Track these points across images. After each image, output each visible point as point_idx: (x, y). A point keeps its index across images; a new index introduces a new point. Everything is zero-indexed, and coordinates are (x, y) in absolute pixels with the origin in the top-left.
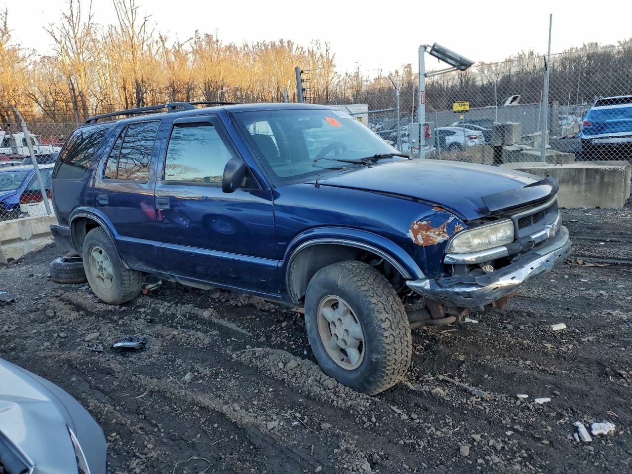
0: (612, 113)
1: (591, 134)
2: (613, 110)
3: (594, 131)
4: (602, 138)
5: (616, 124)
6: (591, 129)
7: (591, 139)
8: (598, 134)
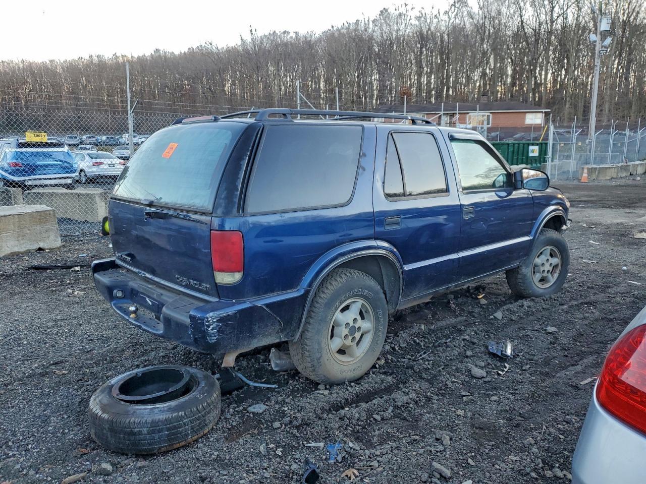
0: (40, 156)
1: (24, 175)
2: (43, 153)
3: (26, 172)
4: (35, 179)
5: (47, 166)
6: (24, 170)
7: (24, 181)
8: (31, 175)
